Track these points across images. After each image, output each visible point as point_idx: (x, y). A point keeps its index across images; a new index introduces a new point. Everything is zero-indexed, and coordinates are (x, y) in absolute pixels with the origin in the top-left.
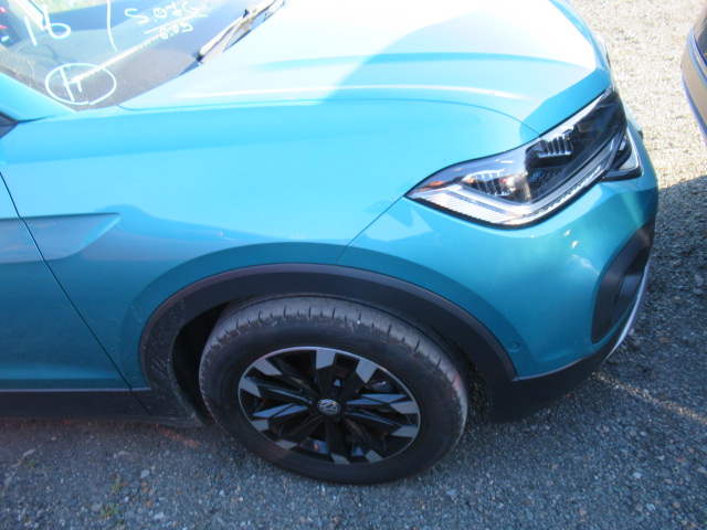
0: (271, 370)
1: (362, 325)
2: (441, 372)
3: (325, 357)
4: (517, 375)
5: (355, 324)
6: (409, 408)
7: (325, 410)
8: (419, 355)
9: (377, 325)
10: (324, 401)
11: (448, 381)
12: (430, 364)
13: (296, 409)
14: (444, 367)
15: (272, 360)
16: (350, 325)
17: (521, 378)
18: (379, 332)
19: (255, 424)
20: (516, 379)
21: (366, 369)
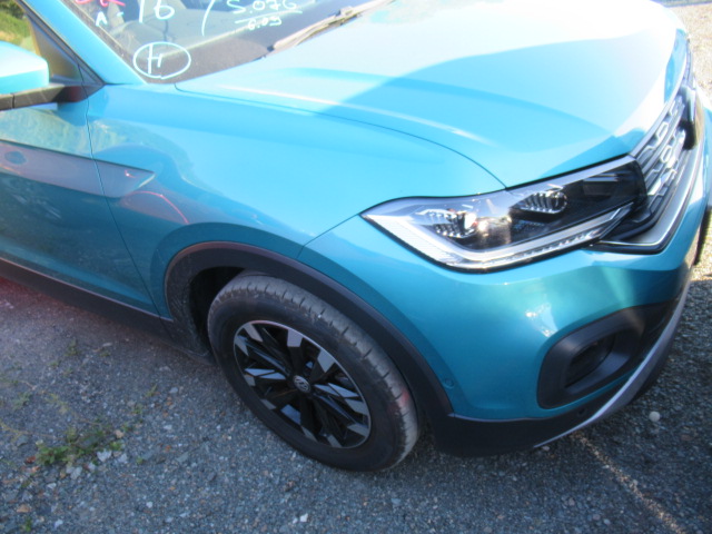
0: (256, 336)
1: (321, 320)
2: (386, 385)
3: (295, 338)
4: (453, 411)
5: (316, 316)
6: (360, 407)
7: (298, 385)
8: (367, 362)
9: (335, 324)
10: (299, 378)
11: (392, 395)
12: (376, 374)
13: (278, 376)
14: (389, 381)
15: (257, 327)
16: (312, 316)
17: (457, 416)
18: (334, 331)
19: (246, 377)
20: (452, 415)
21: (326, 360)
